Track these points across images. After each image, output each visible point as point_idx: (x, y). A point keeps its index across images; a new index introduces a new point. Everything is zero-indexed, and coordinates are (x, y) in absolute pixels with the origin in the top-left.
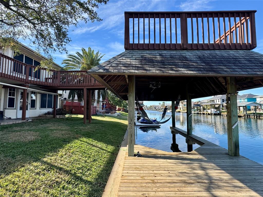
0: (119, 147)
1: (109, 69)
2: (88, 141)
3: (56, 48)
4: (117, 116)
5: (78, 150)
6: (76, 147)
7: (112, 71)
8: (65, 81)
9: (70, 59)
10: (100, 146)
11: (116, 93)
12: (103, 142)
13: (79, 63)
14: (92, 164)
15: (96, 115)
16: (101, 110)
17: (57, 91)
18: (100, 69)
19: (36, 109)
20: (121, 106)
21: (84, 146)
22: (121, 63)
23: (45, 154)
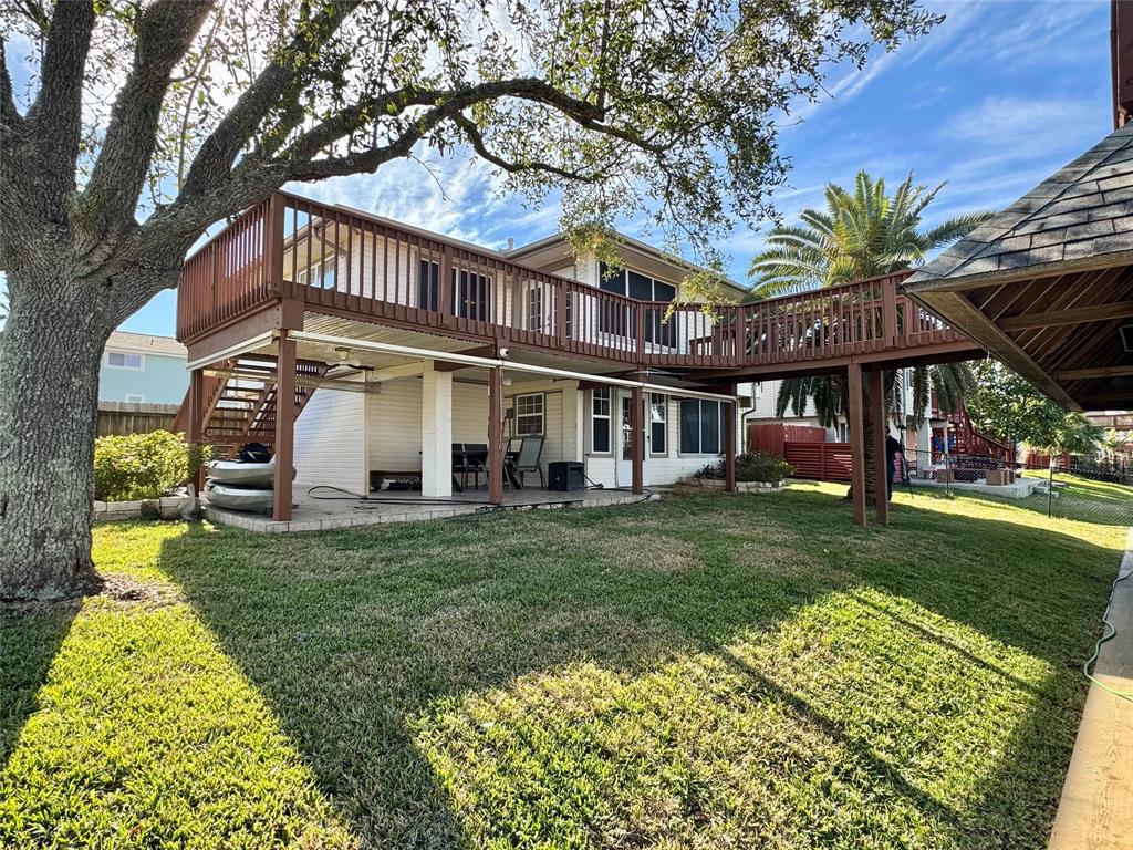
0: (1079, 667)
1: (1029, 250)
2: (895, 609)
3: (733, 217)
4: (1026, 494)
5: (856, 642)
6: (845, 624)
7: (1056, 256)
8: (765, 342)
9: (779, 247)
10: (960, 642)
11: (1043, 373)
12: (975, 625)
13: (815, 257)
14: (937, 725)
15: (906, 486)
16: (926, 462)
17: (733, 385)
18: (971, 260)
19: (667, 456)
20: (1047, 443)
21: (882, 628)
22: (1110, 198)
23: (732, 631)
